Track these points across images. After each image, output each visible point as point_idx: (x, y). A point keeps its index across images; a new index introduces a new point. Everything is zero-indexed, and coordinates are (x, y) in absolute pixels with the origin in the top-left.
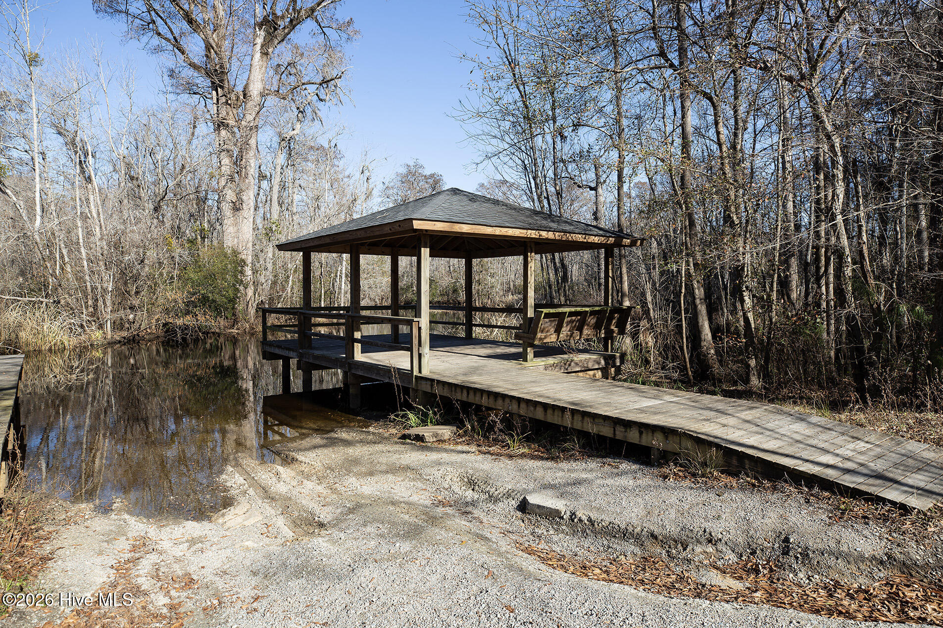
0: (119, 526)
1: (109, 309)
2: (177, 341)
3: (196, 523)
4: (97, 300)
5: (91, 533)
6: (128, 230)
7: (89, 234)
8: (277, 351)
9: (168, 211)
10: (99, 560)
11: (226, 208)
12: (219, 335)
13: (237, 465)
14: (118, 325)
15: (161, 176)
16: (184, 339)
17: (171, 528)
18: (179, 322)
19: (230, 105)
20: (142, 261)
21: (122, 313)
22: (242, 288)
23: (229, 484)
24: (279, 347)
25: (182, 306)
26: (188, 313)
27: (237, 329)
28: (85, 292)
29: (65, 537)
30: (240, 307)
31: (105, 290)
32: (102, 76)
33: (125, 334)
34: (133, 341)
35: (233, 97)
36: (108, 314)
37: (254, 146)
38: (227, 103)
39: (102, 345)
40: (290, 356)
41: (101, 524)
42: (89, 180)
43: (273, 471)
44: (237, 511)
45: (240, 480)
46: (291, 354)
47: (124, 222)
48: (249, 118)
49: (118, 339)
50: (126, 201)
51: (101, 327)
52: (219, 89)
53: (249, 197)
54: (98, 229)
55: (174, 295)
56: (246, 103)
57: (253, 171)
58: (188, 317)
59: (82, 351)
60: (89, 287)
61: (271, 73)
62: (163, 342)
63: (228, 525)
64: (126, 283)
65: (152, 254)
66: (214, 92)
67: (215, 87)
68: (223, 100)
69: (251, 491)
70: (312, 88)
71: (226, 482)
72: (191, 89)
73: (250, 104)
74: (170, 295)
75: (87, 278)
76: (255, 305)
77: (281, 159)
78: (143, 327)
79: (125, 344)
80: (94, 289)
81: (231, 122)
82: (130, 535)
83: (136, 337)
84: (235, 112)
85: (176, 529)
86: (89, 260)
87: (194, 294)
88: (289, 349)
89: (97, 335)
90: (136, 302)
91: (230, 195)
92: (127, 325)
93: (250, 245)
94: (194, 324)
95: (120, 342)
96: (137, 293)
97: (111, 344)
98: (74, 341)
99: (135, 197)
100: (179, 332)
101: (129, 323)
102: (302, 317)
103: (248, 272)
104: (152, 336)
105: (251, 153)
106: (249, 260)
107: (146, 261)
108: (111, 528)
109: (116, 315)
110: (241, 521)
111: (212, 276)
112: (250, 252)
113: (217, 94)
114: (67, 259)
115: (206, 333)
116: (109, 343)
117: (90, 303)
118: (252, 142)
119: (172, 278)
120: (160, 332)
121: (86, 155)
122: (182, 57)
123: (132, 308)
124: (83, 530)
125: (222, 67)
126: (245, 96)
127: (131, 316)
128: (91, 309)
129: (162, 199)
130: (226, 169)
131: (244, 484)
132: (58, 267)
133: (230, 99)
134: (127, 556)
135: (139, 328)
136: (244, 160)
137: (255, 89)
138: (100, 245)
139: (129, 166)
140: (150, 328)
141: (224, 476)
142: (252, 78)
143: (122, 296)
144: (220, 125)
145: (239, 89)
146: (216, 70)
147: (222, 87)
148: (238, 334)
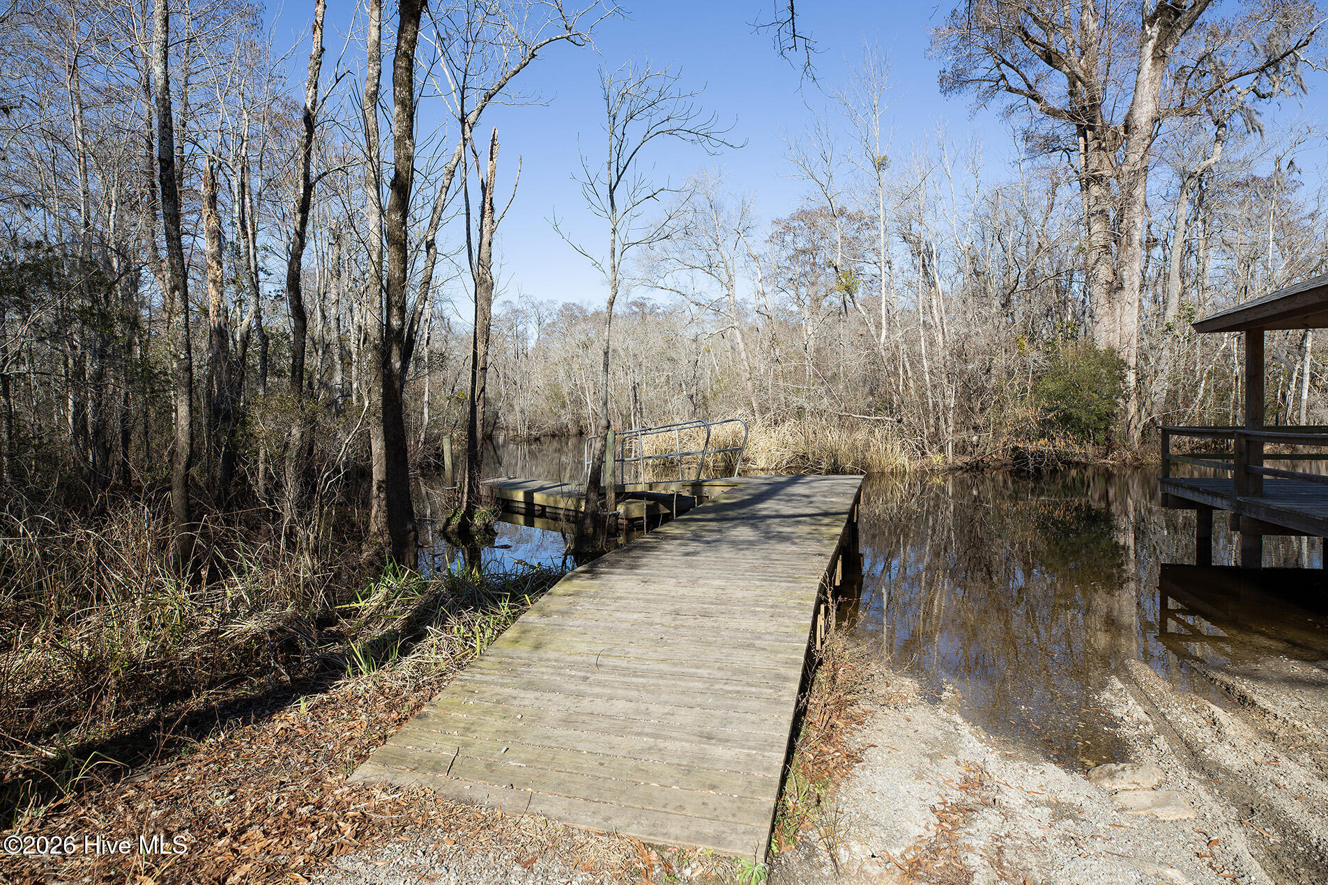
0: (948, 733)
1: (950, 429)
2: (1029, 472)
3: (1062, 772)
4: (938, 418)
5: (910, 732)
6: (972, 333)
7: (932, 343)
8: (1189, 495)
9: (1019, 307)
10: (917, 787)
11: (1098, 291)
12: (1085, 466)
13: (1129, 679)
14: (961, 449)
15: (1011, 262)
16: (1038, 470)
17: (1022, 767)
18: (1031, 447)
19: (1104, 149)
20: (988, 370)
21: (964, 434)
22: (1121, 401)
23: (1117, 712)
24: (1194, 489)
25: (1035, 426)
26: (1042, 436)
27: (1112, 459)
28: (926, 411)
29: (881, 727)
30: (1117, 429)
31: (946, 408)
32: (946, 160)
33: (967, 459)
34: (976, 468)
35: (1109, 135)
36: (950, 436)
37: (1142, 198)
38: (1099, 148)
39: (943, 471)
40: (1215, 505)
41: (925, 720)
42: (933, 284)
43: (1204, 714)
44: (1138, 778)
45: (1139, 713)
46: (1218, 502)
47: (969, 325)
48: (1133, 158)
49: (960, 464)
50: (970, 300)
51: (942, 450)
52: (1088, 132)
53: (1132, 275)
54: (940, 336)
55: (1024, 412)
56: (1128, 139)
57: (1138, 235)
58: (1042, 442)
59: (923, 474)
60: (931, 405)
61: (1169, 83)
62: (1011, 472)
63: (1123, 798)
64: (969, 399)
65: (1000, 361)
66: (1081, 139)
67: (1082, 132)
68: (1095, 144)
69: (1161, 741)
70: (1242, 84)
71: (1111, 706)
72: (1050, 145)
73: (1135, 138)
74: (1020, 412)
75: (929, 393)
76: (1140, 426)
77: (1185, 209)
78: (988, 451)
79: (967, 471)
80: (936, 405)
81: (1107, 172)
82: (961, 757)
83: (980, 463)
84: (1111, 156)
85: (1030, 771)
86: (931, 372)
87: (1050, 411)
88: (1215, 494)
89: (936, 459)
90: (980, 421)
91: (1104, 273)
92: (970, 449)
93: (1134, 341)
94: (1049, 451)
95: (962, 468)
96: (982, 410)
97: (953, 470)
98: (916, 465)
99: (981, 294)
100: (1031, 461)
101: (973, 446)
102: (1243, 442)
103: (1131, 378)
104: (998, 464)
105: (1137, 209)
106: (1132, 362)
107: (993, 371)
108: (938, 733)
109: (958, 437)
110: (1148, 803)
111: (1075, 386)
112: (1133, 352)
113: (1086, 140)
114: (910, 374)
115: (1068, 464)
116: (950, 469)
117: (932, 422)
118: (1138, 192)
119: (1025, 390)
120: (1008, 459)
121: (930, 256)
122: (1038, 106)
123: (976, 428)
124: (903, 724)
125: (1092, 99)
126: (1127, 128)
127: (975, 438)
128: (933, 430)
129: (1012, 291)
130: (1099, 238)
131: (1147, 724)
132: (901, 383)
133: (1104, 140)
134: (955, 796)
135: (984, 453)
136: (1125, 221)
137: (1143, 116)
138: (941, 353)
139: (974, 260)
140: (996, 453)
141: (1107, 695)
142: (1139, 99)
143: (965, 412)
144: (1090, 180)
145: (1119, 122)
146: (1084, 108)
147: (1092, 129)
148: (1113, 465)
